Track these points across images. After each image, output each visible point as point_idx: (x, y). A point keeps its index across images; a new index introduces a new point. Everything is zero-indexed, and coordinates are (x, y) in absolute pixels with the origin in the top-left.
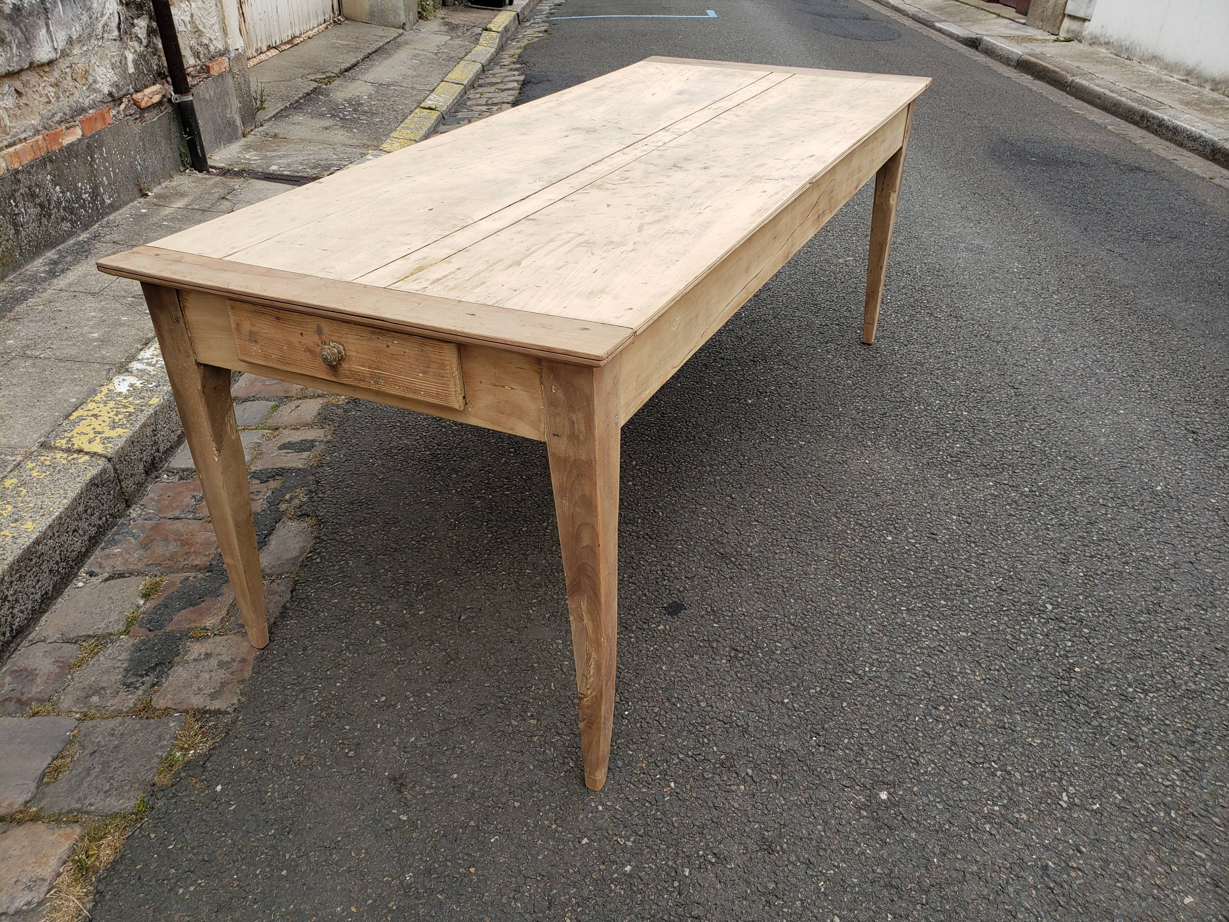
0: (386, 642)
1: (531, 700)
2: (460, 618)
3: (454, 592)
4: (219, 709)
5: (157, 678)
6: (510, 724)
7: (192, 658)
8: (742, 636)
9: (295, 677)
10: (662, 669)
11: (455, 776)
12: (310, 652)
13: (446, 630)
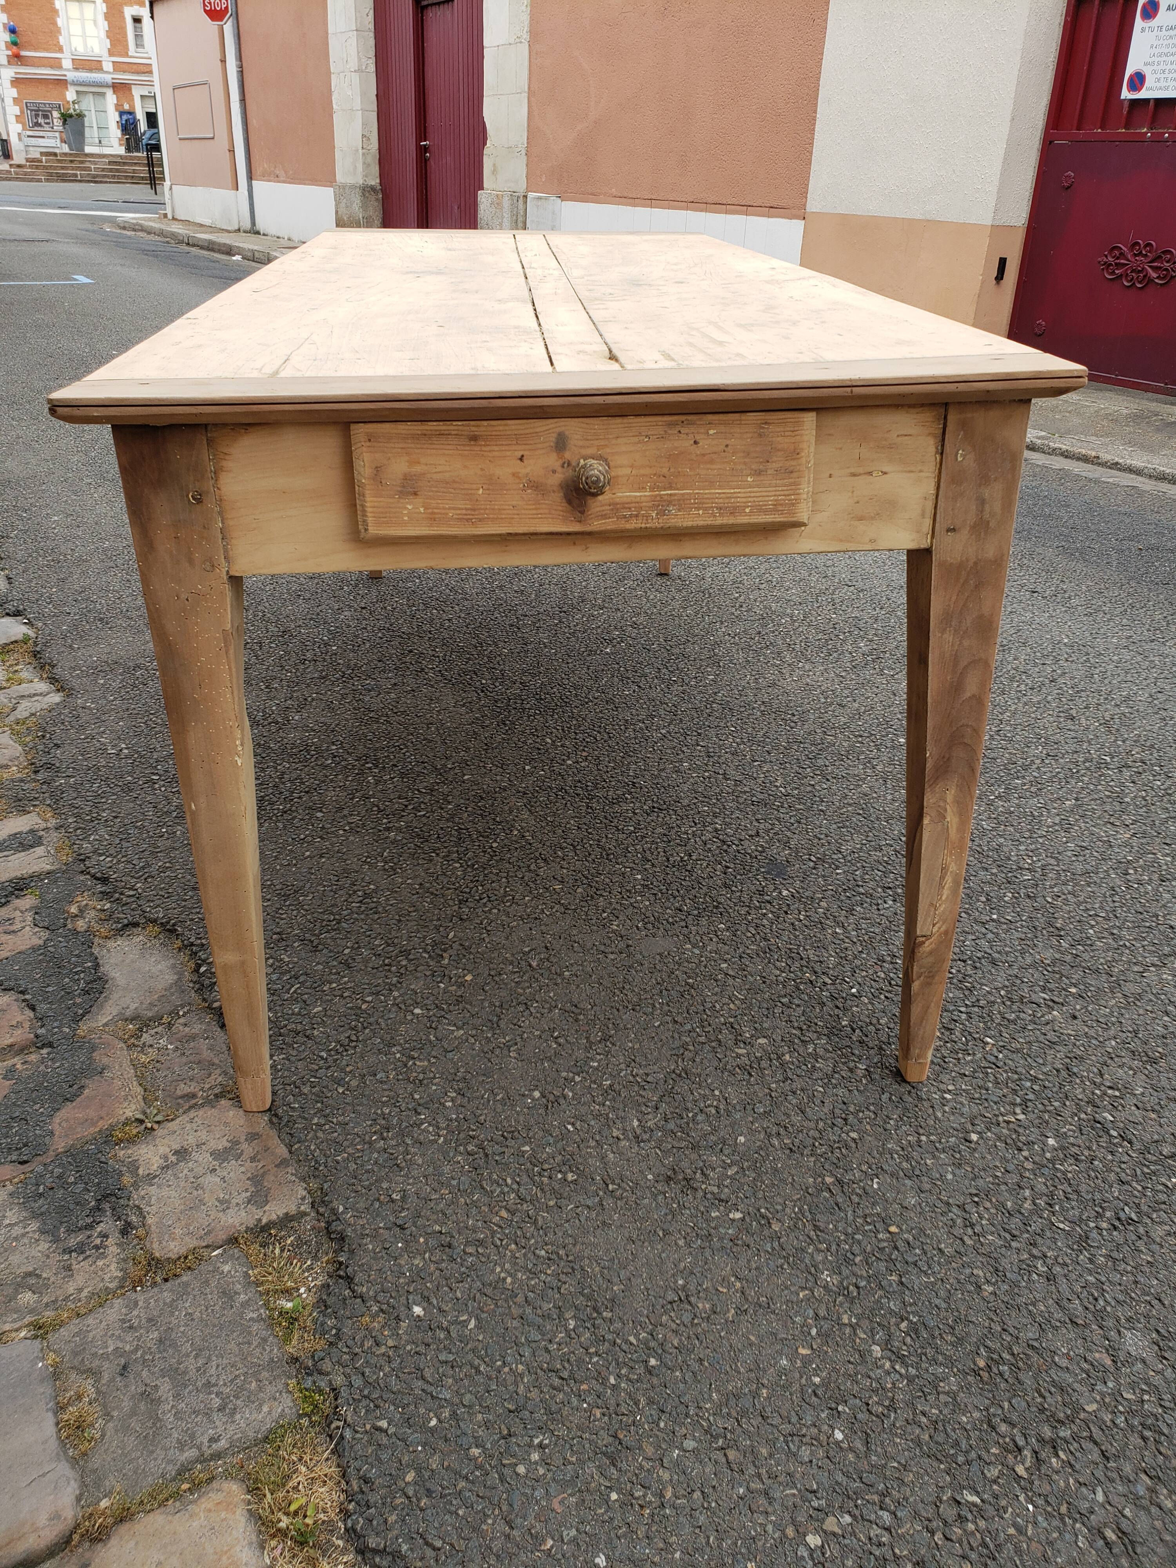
0: (458, 1028)
1: (732, 1020)
2: (530, 965)
3: (487, 940)
4: (287, 1214)
5: (119, 1219)
6: (738, 1056)
7: (155, 1167)
8: (880, 873)
9: (369, 1123)
10: (836, 933)
11: (742, 1139)
12: (354, 1083)
13: (527, 984)
